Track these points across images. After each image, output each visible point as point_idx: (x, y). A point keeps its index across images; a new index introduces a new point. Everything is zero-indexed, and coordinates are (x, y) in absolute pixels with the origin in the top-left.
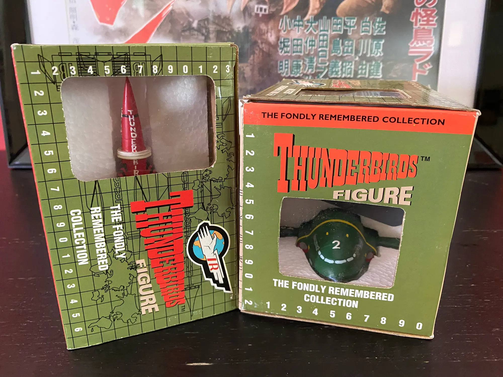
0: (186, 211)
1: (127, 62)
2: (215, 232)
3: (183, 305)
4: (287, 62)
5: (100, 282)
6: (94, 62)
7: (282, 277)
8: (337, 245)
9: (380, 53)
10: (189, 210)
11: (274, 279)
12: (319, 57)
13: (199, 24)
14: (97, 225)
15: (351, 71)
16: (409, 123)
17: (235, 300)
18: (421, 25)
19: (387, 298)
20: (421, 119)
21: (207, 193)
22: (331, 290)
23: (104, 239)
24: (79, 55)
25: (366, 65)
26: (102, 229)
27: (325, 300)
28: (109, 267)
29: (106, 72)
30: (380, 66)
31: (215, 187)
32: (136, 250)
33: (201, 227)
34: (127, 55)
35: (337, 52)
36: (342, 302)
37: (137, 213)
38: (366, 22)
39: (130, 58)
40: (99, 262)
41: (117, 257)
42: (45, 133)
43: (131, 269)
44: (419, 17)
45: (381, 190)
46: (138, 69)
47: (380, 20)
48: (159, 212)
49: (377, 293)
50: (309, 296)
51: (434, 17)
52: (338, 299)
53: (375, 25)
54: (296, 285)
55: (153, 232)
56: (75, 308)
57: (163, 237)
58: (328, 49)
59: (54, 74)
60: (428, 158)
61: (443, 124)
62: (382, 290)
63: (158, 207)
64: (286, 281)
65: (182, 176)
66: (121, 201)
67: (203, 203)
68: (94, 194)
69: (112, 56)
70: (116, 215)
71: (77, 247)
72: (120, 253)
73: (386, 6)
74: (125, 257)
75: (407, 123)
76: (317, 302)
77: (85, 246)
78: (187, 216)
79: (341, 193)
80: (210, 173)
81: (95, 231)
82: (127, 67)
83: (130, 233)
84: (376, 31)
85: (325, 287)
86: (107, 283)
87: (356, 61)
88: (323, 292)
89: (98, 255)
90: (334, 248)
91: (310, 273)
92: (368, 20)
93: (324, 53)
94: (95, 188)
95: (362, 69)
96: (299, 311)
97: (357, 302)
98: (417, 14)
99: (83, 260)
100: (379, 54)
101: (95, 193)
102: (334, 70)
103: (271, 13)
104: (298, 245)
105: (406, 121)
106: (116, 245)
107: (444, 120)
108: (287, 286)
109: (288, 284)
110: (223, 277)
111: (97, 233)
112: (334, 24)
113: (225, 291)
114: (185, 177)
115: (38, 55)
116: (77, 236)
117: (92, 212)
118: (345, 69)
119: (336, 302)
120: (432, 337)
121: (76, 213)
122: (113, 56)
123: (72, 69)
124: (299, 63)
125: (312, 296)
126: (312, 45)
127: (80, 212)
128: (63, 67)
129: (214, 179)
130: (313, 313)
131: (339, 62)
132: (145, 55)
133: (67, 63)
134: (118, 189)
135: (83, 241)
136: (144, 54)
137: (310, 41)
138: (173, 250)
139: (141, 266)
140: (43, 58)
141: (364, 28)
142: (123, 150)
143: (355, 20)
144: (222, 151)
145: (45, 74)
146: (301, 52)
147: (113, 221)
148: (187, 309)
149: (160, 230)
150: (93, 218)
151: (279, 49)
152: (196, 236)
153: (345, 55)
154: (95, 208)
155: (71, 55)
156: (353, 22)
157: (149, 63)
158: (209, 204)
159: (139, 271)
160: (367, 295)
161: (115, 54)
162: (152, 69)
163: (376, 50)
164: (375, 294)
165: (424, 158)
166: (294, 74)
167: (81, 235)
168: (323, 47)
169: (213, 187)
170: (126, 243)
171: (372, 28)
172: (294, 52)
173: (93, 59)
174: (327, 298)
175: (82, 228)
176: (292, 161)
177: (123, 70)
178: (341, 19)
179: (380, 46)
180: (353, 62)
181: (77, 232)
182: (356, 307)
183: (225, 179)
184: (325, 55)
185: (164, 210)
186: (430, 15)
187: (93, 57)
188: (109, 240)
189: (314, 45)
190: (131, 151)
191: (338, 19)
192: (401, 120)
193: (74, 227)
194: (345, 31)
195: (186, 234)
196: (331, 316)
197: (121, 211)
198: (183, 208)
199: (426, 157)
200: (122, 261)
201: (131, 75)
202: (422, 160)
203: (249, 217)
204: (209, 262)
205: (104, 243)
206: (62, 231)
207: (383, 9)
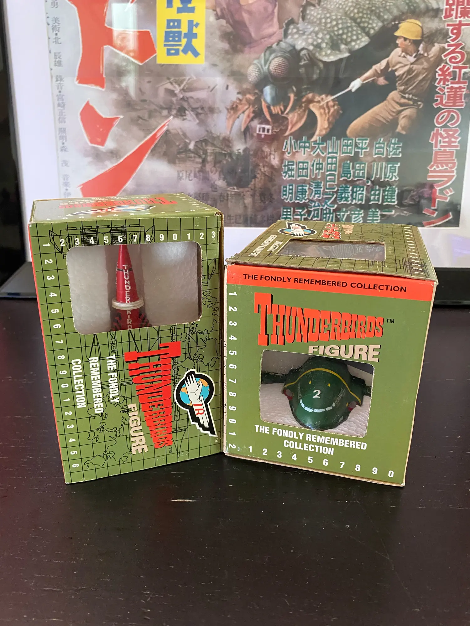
0: (174, 360)
1: (124, 233)
2: (201, 379)
3: (170, 447)
4: (291, 187)
5: (96, 423)
6: (95, 234)
7: (263, 424)
8: (317, 394)
9: (396, 178)
10: (176, 360)
11: (255, 425)
12: (327, 181)
13: (196, 146)
14: (95, 373)
15: (362, 197)
16: (374, 289)
17: (220, 443)
18: (442, 146)
19: (360, 447)
20: (385, 286)
21: (193, 344)
22: (308, 437)
23: (100, 385)
24: (82, 229)
25: (379, 190)
26: (99, 377)
27: (303, 447)
28: (104, 411)
29: (105, 242)
30: (395, 191)
31: (201, 339)
32: (129, 395)
33: (188, 375)
34: (124, 227)
35: (347, 176)
36: (319, 448)
37: (130, 362)
38: (380, 143)
39: (126, 229)
40: (95, 406)
41: (111, 401)
42: (52, 295)
43: (123, 412)
44: (439, 138)
45: (351, 347)
46: (133, 238)
47: (395, 140)
48: (149, 362)
49: (351, 442)
50: (288, 442)
51: (456, 138)
52: (315, 446)
53: (390, 147)
54: (276, 432)
55: (144, 380)
56: (73, 447)
57: (152, 383)
58: (337, 173)
59: (61, 245)
60: (392, 320)
61: (405, 291)
62: (356, 439)
63: (149, 357)
64: (266, 428)
65: (170, 329)
66: (116, 352)
67: (189, 353)
68: (92, 346)
69: (110, 228)
70: (112, 364)
71: (76, 392)
72: (114, 398)
73: (403, 125)
74: (118, 401)
75: (373, 288)
76: (296, 448)
77: (83, 392)
78: (175, 365)
79: (316, 348)
80: (197, 326)
81: (92, 378)
82: (123, 237)
83: (124, 380)
84: (391, 153)
85: (303, 434)
86: (102, 424)
87: (368, 186)
88: (301, 438)
89: (94, 400)
90: (314, 397)
91: (290, 420)
92: (381, 141)
93: (333, 177)
94: (94, 340)
95: (375, 195)
96: (279, 456)
97: (333, 449)
98: (438, 134)
99: (81, 404)
100: (394, 179)
101: (94, 345)
102: (343, 196)
103: (274, 133)
104: (284, 392)
105: (372, 287)
106: (110, 390)
107: (406, 288)
108: (267, 431)
109: (268, 430)
110: (209, 421)
111: (94, 380)
112: (344, 146)
113: (210, 435)
114: (173, 330)
115: (49, 231)
116: (77, 382)
117: (90, 362)
118: (356, 195)
119: (313, 448)
120: (404, 484)
121: (77, 363)
122: (112, 229)
123: (77, 240)
124: (304, 188)
125: (291, 442)
126: (319, 169)
127: (80, 361)
128: (69, 239)
129: (200, 332)
130: (293, 458)
131: (349, 187)
132: (140, 226)
133: (72, 236)
134: (114, 341)
135: (81, 387)
136: (138, 226)
137: (317, 164)
138: (162, 395)
139: (133, 410)
140: (53, 233)
141: (377, 150)
142: (117, 300)
143: (367, 142)
144: (208, 306)
145: (54, 245)
146: (307, 176)
147: (109, 369)
148: (174, 451)
149: (150, 377)
150: (91, 367)
151: (282, 173)
152: (183, 383)
153: (356, 179)
154: (93, 358)
155: (76, 229)
156: (366, 143)
157: (142, 233)
158: (196, 354)
159: (130, 414)
160: (341, 443)
161: (113, 226)
162: (145, 238)
163: (391, 174)
164: (349, 442)
165: (389, 321)
166: (298, 200)
167: (80, 382)
168: (332, 170)
169: (199, 338)
170: (120, 389)
171: (387, 149)
172: (299, 176)
173: (94, 231)
174: (305, 445)
175: (81, 376)
176: (271, 319)
177: (120, 239)
178: (352, 140)
179: (395, 169)
180: (365, 187)
181: (77, 378)
182: (332, 454)
183: (210, 331)
184: (334, 180)
185: (155, 360)
186: (452, 136)
187: (94, 229)
188: (105, 386)
189: (322, 169)
190: (126, 302)
191: (348, 140)
192: (367, 286)
193: (74, 374)
194: (357, 153)
195: (174, 381)
196: (309, 462)
197: (116, 361)
198: (171, 358)
199: (391, 320)
200: (116, 405)
201: (127, 243)
202: (387, 322)
203: (232, 366)
204: (195, 408)
205: (100, 389)
206: (64, 378)
207: (399, 129)
